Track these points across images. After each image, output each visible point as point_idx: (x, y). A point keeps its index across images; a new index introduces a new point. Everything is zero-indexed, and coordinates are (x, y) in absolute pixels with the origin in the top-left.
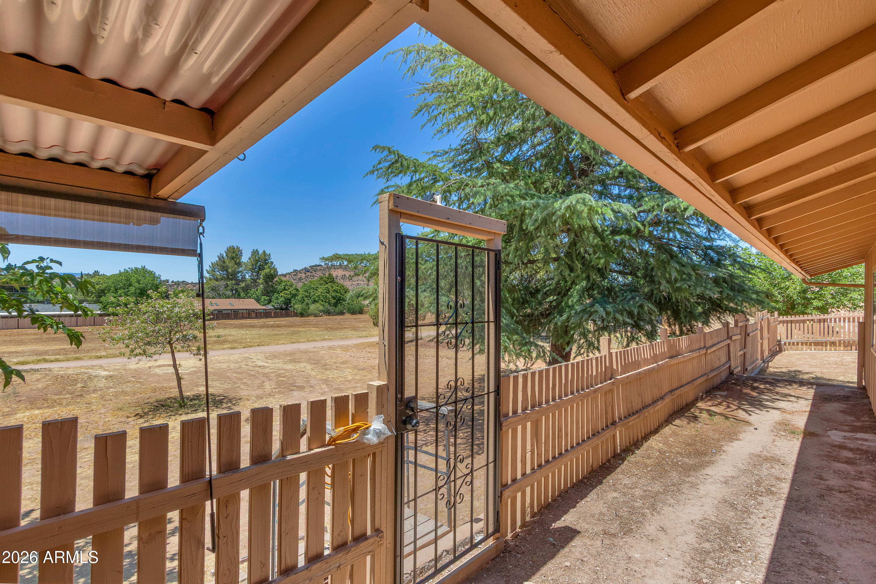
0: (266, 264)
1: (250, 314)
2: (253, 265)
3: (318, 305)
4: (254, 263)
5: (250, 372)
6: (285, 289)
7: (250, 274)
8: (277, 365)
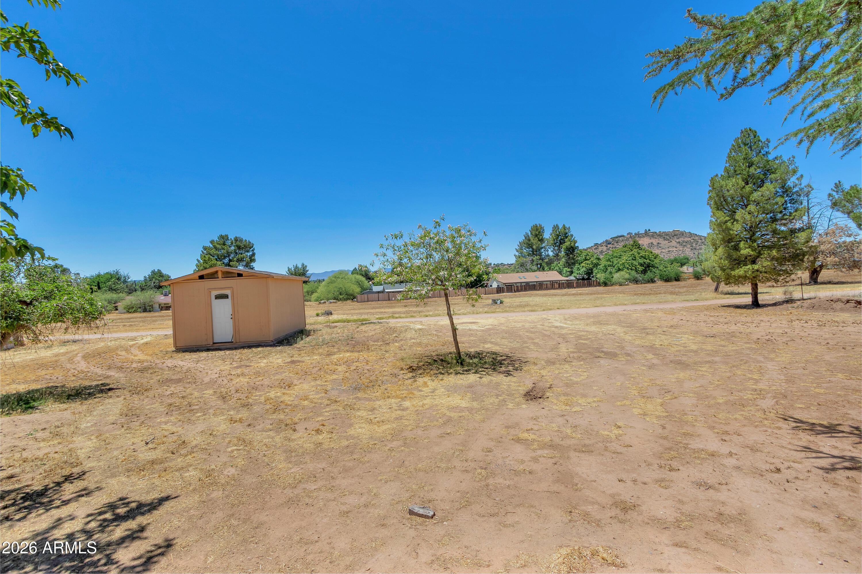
0: (566, 237)
1: (553, 285)
2: (554, 240)
3: (622, 273)
4: (555, 238)
5: (545, 332)
6: (586, 260)
7: (552, 249)
8: (577, 327)
